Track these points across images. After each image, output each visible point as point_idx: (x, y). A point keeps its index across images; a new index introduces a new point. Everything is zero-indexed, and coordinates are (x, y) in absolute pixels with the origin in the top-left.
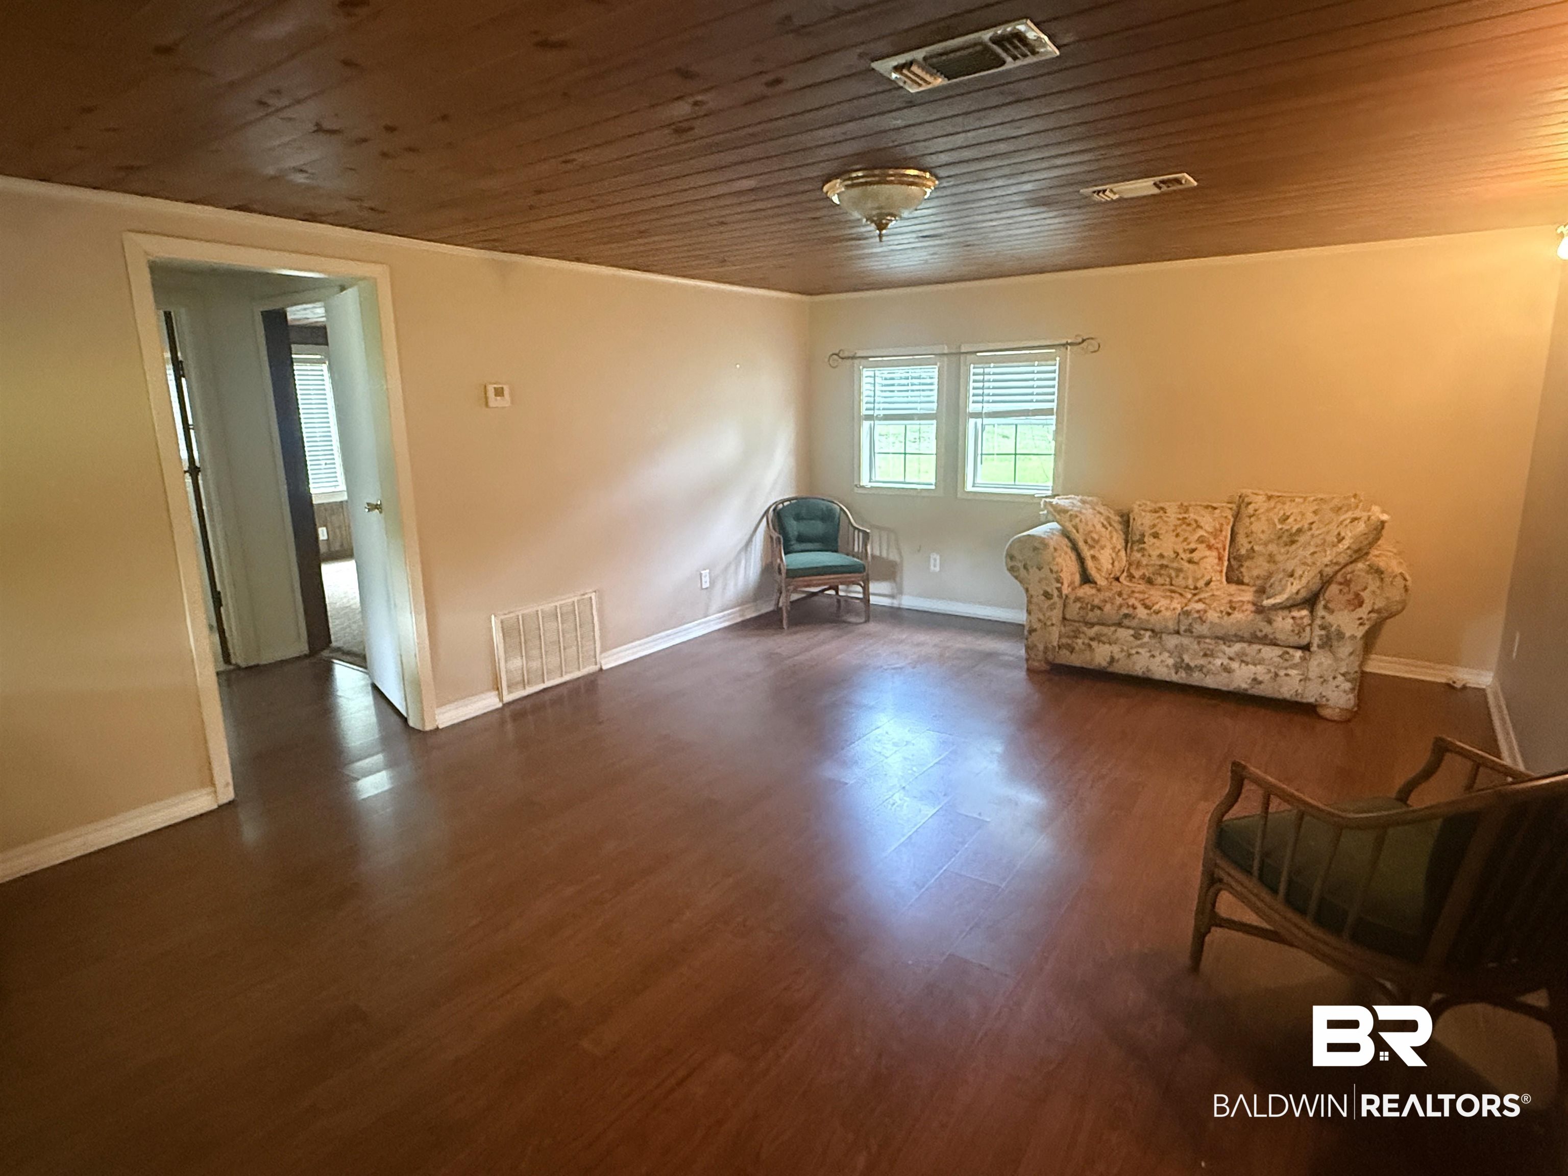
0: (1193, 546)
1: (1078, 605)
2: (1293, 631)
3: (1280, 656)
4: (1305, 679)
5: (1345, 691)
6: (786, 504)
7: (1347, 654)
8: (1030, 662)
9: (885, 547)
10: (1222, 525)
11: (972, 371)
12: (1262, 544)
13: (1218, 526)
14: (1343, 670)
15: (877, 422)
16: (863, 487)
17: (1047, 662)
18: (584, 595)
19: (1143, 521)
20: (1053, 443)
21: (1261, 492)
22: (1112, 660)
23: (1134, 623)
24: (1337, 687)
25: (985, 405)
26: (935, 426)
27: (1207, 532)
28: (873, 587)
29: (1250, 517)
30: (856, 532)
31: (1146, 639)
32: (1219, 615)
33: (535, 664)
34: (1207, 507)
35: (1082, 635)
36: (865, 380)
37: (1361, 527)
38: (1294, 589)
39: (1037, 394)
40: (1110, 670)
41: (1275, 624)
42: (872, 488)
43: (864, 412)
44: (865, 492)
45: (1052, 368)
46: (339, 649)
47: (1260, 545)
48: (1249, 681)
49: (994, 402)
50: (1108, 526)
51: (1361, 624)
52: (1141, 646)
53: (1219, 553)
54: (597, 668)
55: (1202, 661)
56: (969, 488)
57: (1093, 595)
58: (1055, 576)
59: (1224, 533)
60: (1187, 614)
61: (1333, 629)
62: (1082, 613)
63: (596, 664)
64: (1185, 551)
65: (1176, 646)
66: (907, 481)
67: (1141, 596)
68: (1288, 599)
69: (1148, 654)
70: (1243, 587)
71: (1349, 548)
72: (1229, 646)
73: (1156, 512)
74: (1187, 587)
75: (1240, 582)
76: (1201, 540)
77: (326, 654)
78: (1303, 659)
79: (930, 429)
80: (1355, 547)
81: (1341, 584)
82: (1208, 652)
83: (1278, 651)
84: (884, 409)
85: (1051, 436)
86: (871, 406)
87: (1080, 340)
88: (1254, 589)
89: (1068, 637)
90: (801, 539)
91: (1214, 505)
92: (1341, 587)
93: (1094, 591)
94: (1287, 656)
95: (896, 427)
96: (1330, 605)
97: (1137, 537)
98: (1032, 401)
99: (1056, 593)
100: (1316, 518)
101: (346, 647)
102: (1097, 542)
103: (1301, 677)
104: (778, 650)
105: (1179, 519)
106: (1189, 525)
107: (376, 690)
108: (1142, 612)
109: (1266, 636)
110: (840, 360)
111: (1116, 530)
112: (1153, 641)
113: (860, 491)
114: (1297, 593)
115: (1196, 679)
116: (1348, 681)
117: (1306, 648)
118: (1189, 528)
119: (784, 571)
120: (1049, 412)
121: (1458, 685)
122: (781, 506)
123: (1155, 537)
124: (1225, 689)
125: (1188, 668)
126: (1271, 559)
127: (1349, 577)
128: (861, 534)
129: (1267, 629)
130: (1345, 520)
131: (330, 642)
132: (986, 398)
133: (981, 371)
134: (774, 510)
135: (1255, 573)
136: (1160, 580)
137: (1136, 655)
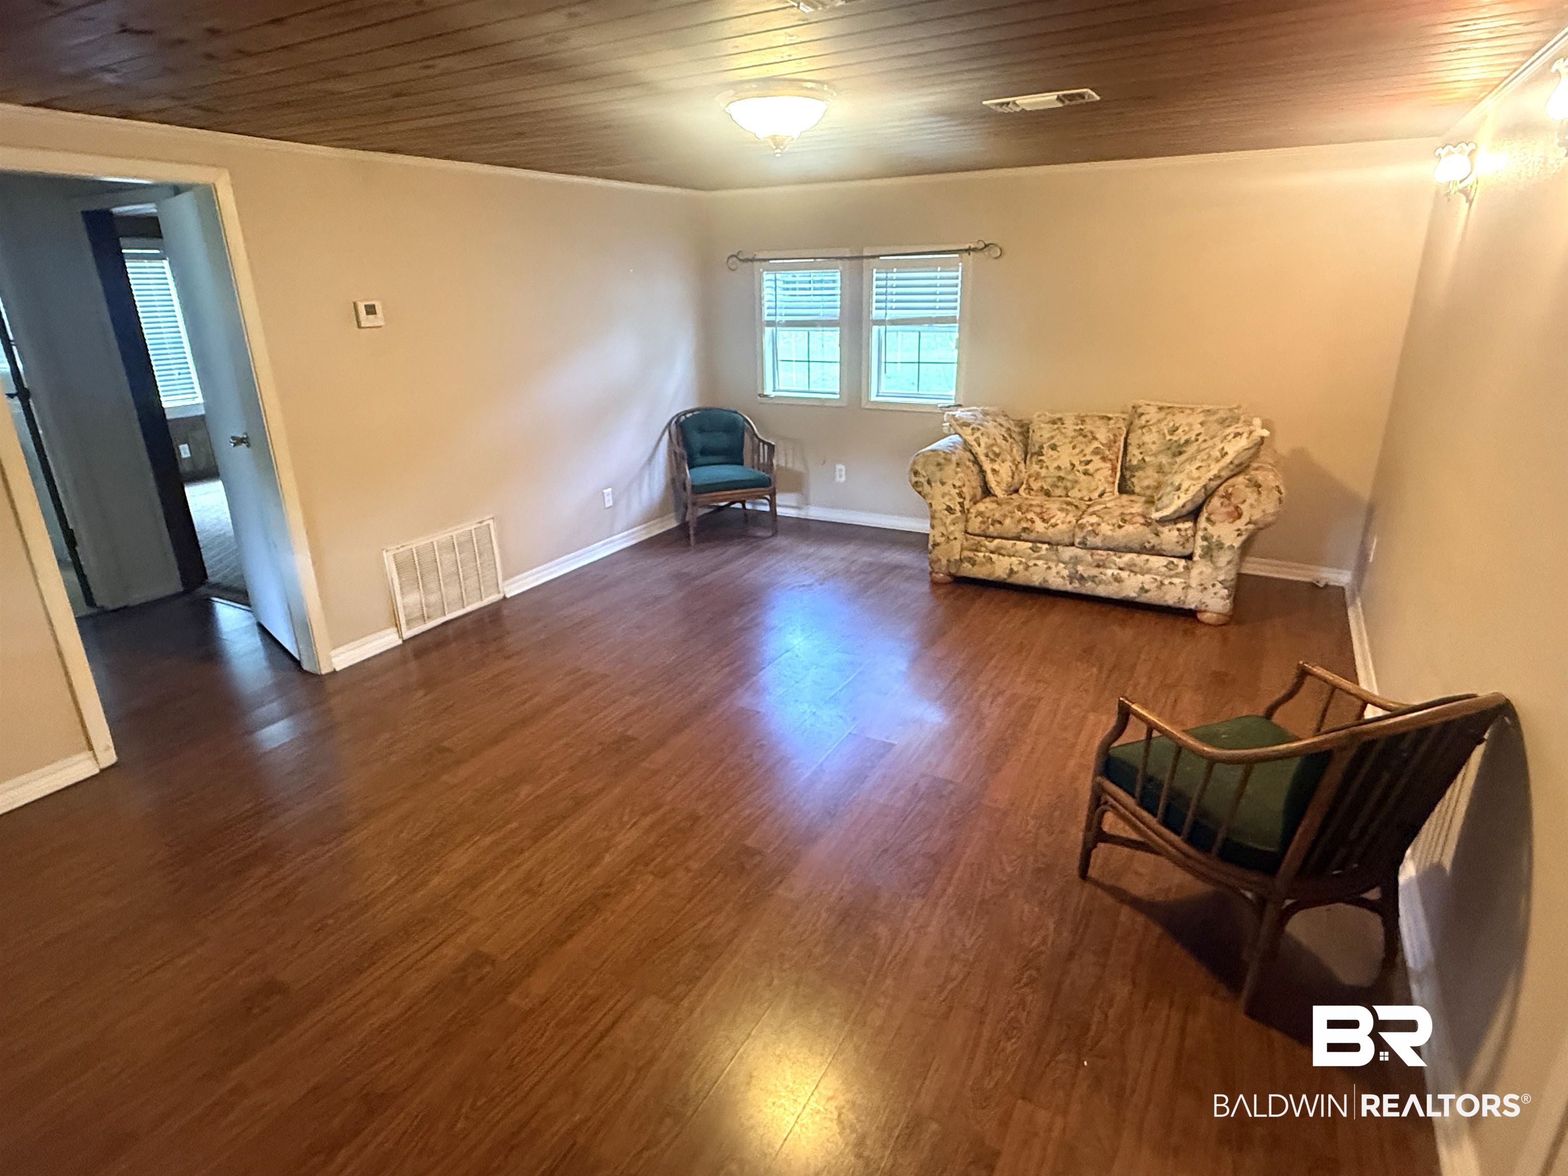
0: (1088, 458)
1: (980, 519)
2: (1178, 542)
3: (1165, 566)
4: (1187, 587)
5: (1222, 598)
6: (688, 415)
7: (1225, 564)
8: (934, 575)
9: (790, 459)
10: (1115, 435)
11: (875, 276)
12: (1153, 455)
13: (1112, 437)
14: (1221, 578)
15: (779, 328)
16: (766, 396)
17: (950, 575)
18: (481, 522)
19: (1042, 433)
20: (956, 352)
21: (1153, 403)
22: (1012, 572)
23: (1033, 536)
24: (1215, 594)
25: (889, 312)
26: (838, 333)
27: (1101, 443)
28: (780, 498)
29: (1142, 427)
30: (761, 444)
31: (1043, 552)
32: (1111, 527)
33: (433, 598)
34: (1102, 418)
35: (983, 549)
36: (766, 284)
37: (1243, 442)
38: (1180, 503)
39: (940, 301)
40: (1010, 580)
41: (1162, 536)
42: (776, 397)
43: (766, 318)
44: (770, 402)
45: (954, 274)
46: (217, 586)
47: (1150, 456)
48: (1137, 590)
49: (896, 309)
50: (1009, 438)
51: (1239, 535)
52: (1038, 558)
53: (1112, 465)
54: (500, 596)
55: (1095, 571)
56: (873, 398)
57: (992, 510)
58: (957, 491)
59: (1117, 444)
60: (1082, 527)
61: (1214, 540)
62: (983, 527)
63: (499, 592)
64: (1081, 462)
65: (1071, 558)
66: (812, 389)
67: (1038, 510)
68: (1175, 512)
69: (1045, 566)
70: (1133, 498)
71: (1231, 463)
72: (1120, 557)
73: (1054, 423)
74: (1082, 499)
75: (1132, 493)
76: (1096, 452)
77: (202, 590)
78: (1187, 568)
79: (833, 336)
80: (1236, 462)
81: (1223, 497)
82: (1101, 563)
83: (1163, 561)
84: (786, 315)
85: (953, 344)
86: (773, 311)
87: (982, 245)
88: (1143, 499)
89: (970, 550)
90: (704, 452)
91: (1110, 415)
92: (1222, 500)
93: (994, 506)
94: (1171, 566)
95: (800, 334)
96: (1213, 518)
97: (1036, 449)
98: (934, 309)
99: (958, 508)
100: (1202, 430)
101: (226, 583)
102: (997, 455)
103: (1183, 585)
104: (686, 570)
105: (1075, 430)
106: (1085, 436)
107: (264, 631)
108: (1039, 526)
109: (1153, 547)
110: (738, 262)
111: (1017, 442)
112: (1050, 553)
113: (764, 400)
114: (1183, 506)
115: (1089, 588)
116: (1225, 588)
117: (1189, 557)
118: (1084, 440)
119: (689, 487)
120: (952, 320)
121: (1321, 585)
122: (683, 418)
123: (1052, 449)
124: (1115, 597)
125: (1082, 578)
126: (1160, 469)
127: (1230, 490)
128: (766, 447)
129: (1154, 541)
130: (1228, 435)
131: (206, 576)
132: (889, 305)
133: (883, 275)
134: (676, 422)
135: (1146, 483)
136: (1058, 492)
137: (1034, 568)
